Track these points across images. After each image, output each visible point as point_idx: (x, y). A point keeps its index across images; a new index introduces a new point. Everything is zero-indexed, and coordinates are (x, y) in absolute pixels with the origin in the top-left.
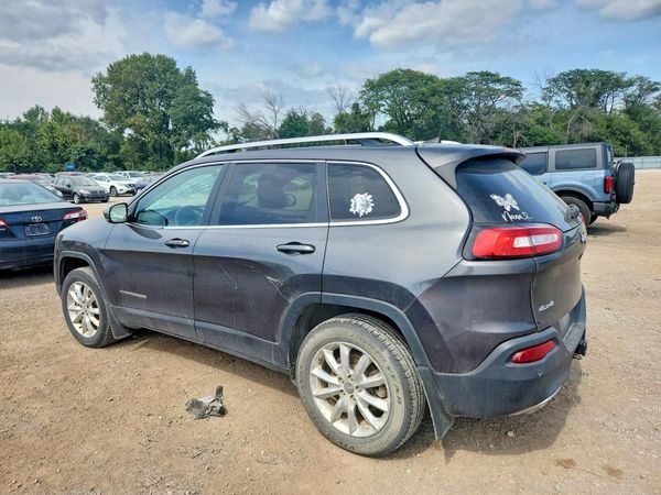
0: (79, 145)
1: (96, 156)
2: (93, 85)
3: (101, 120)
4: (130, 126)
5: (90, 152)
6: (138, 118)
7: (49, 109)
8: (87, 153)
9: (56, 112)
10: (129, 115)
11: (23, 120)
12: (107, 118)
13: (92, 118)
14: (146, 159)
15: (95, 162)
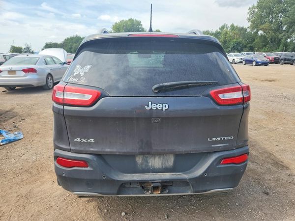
0: (235, 40)
1: (241, 45)
2: (249, 11)
3: (248, 28)
4: (261, 29)
5: (238, 44)
6: (266, 25)
7: (229, 25)
8: (237, 44)
9: (232, 26)
10: (262, 24)
11: (219, 30)
12: (251, 26)
13: (244, 27)
14: (265, 46)
15: (239, 48)
